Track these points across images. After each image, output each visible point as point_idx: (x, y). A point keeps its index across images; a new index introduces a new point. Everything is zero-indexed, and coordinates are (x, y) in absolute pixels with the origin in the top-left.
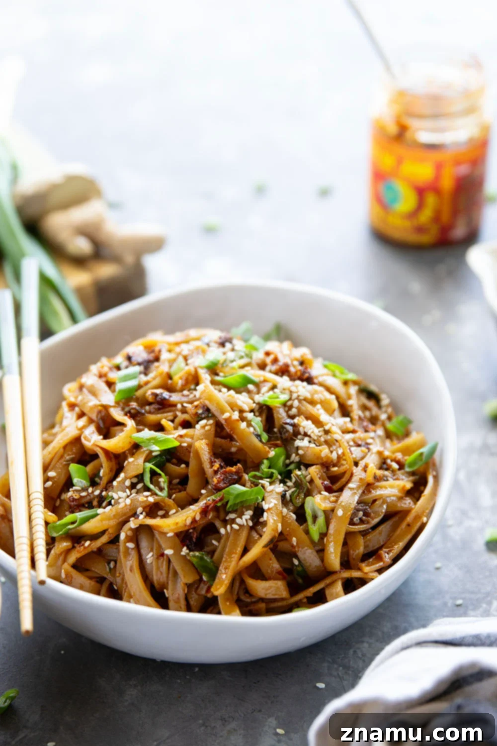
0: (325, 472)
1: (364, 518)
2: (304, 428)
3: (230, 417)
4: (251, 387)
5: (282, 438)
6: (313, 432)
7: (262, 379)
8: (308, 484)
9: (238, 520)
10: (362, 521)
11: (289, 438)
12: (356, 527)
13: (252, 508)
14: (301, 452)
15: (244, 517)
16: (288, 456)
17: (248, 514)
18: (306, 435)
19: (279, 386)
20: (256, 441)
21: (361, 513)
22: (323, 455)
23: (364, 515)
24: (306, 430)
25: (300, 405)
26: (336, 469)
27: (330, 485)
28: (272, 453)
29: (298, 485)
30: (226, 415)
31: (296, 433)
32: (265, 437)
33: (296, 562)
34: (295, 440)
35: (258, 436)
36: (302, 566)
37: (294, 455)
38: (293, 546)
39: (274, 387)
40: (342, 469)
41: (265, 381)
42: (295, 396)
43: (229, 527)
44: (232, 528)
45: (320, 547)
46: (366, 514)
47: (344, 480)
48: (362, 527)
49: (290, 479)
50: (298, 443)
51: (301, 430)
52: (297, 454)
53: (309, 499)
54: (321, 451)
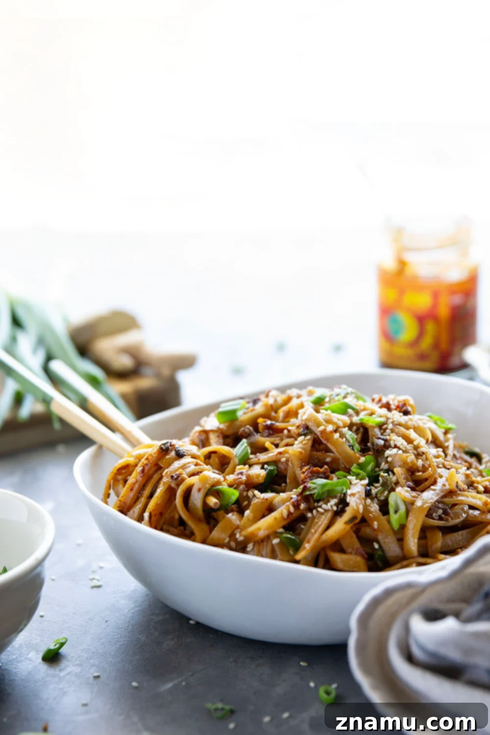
0: (410, 475)
1: (443, 516)
2: (394, 441)
3: (325, 430)
4: (350, 411)
5: (373, 449)
6: (402, 444)
7: (362, 408)
8: (393, 484)
9: (324, 506)
10: (440, 518)
11: (380, 449)
12: (435, 521)
13: (338, 498)
14: (389, 459)
15: (329, 504)
16: (378, 465)
17: (333, 502)
18: (396, 446)
19: (377, 413)
20: (349, 450)
21: (440, 511)
22: (409, 460)
23: (443, 513)
24: (396, 443)
25: (394, 428)
26: (420, 473)
27: (414, 486)
28: (362, 459)
29: (385, 485)
30: (322, 428)
31: (387, 446)
32: (357, 446)
33: (376, 546)
34: (385, 451)
35: (352, 447)
36: (383, 551)
37: (383, 463)
38: (375, 530)
39: (372, 414)
40: (426, 475)
41: (364, 410)
42: (390, 421)
43: (314, 511)
44: (318, 511)
45: (399, 536)
46: (445, 512)
47: (427, 483)
48: (441, 523)
49: (378, 481)
50: (388, 452)
51: (392, 443)
52: (387, 462)
53: (392, 494)
54: (407, 457)
